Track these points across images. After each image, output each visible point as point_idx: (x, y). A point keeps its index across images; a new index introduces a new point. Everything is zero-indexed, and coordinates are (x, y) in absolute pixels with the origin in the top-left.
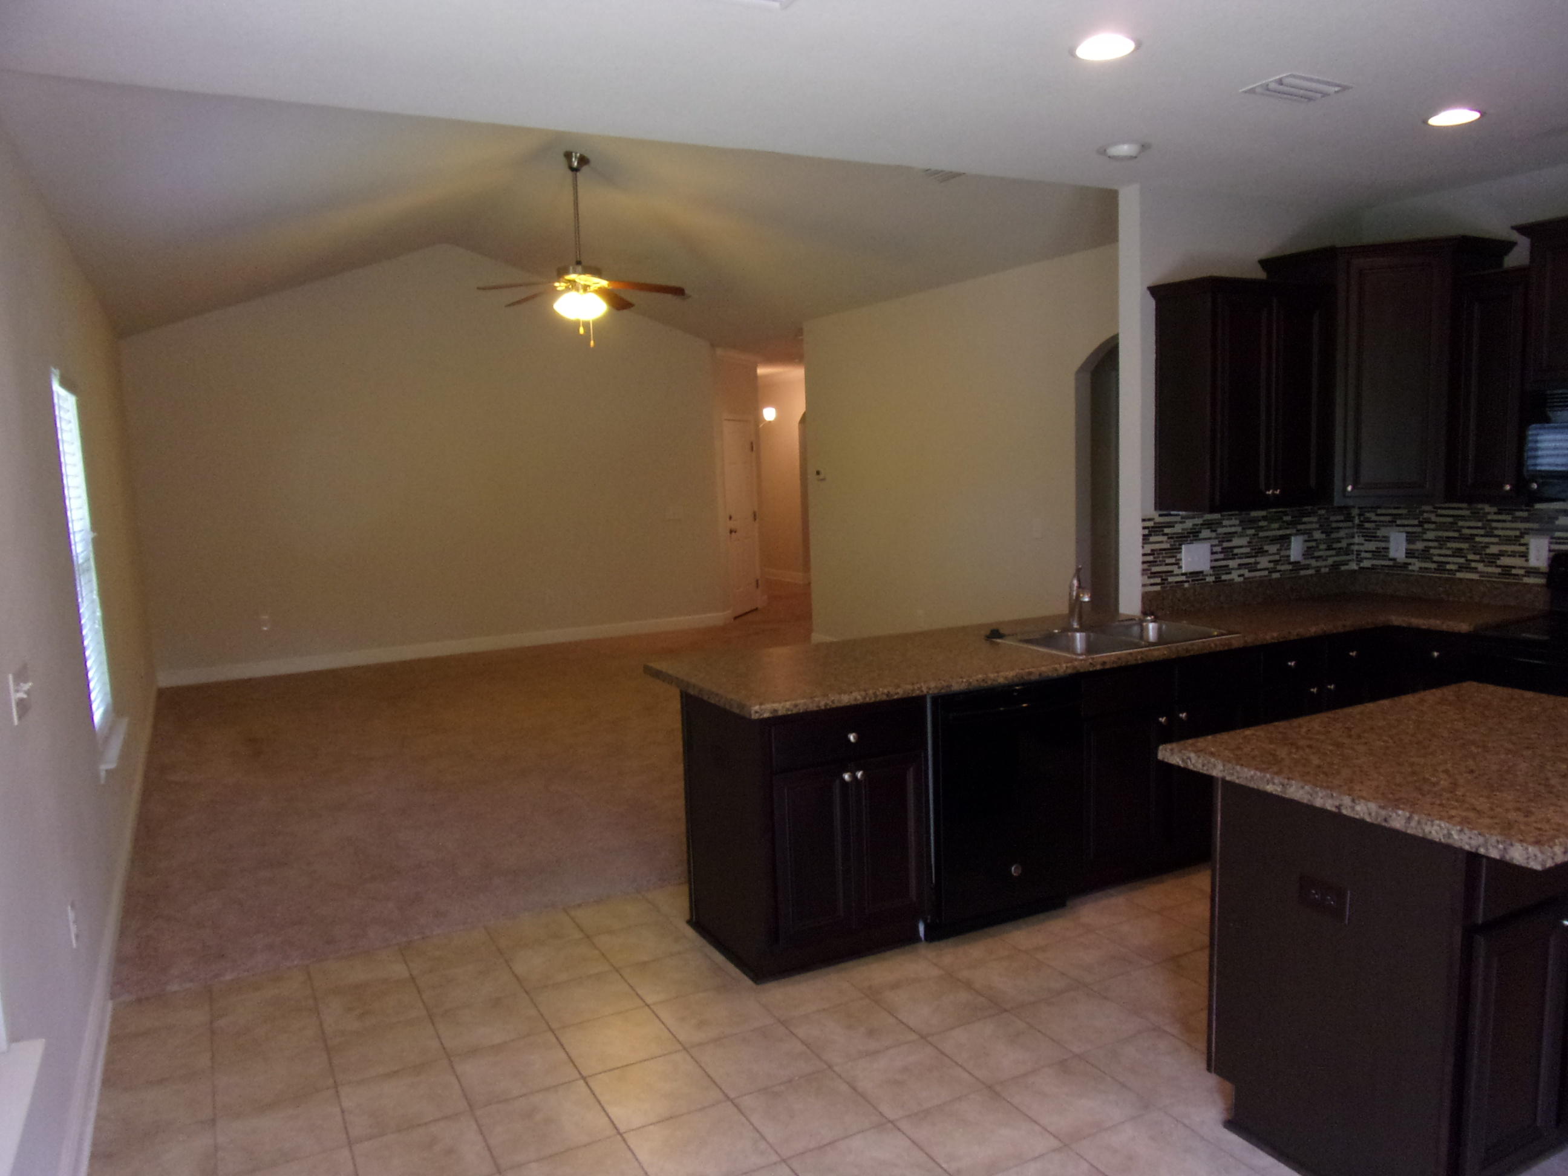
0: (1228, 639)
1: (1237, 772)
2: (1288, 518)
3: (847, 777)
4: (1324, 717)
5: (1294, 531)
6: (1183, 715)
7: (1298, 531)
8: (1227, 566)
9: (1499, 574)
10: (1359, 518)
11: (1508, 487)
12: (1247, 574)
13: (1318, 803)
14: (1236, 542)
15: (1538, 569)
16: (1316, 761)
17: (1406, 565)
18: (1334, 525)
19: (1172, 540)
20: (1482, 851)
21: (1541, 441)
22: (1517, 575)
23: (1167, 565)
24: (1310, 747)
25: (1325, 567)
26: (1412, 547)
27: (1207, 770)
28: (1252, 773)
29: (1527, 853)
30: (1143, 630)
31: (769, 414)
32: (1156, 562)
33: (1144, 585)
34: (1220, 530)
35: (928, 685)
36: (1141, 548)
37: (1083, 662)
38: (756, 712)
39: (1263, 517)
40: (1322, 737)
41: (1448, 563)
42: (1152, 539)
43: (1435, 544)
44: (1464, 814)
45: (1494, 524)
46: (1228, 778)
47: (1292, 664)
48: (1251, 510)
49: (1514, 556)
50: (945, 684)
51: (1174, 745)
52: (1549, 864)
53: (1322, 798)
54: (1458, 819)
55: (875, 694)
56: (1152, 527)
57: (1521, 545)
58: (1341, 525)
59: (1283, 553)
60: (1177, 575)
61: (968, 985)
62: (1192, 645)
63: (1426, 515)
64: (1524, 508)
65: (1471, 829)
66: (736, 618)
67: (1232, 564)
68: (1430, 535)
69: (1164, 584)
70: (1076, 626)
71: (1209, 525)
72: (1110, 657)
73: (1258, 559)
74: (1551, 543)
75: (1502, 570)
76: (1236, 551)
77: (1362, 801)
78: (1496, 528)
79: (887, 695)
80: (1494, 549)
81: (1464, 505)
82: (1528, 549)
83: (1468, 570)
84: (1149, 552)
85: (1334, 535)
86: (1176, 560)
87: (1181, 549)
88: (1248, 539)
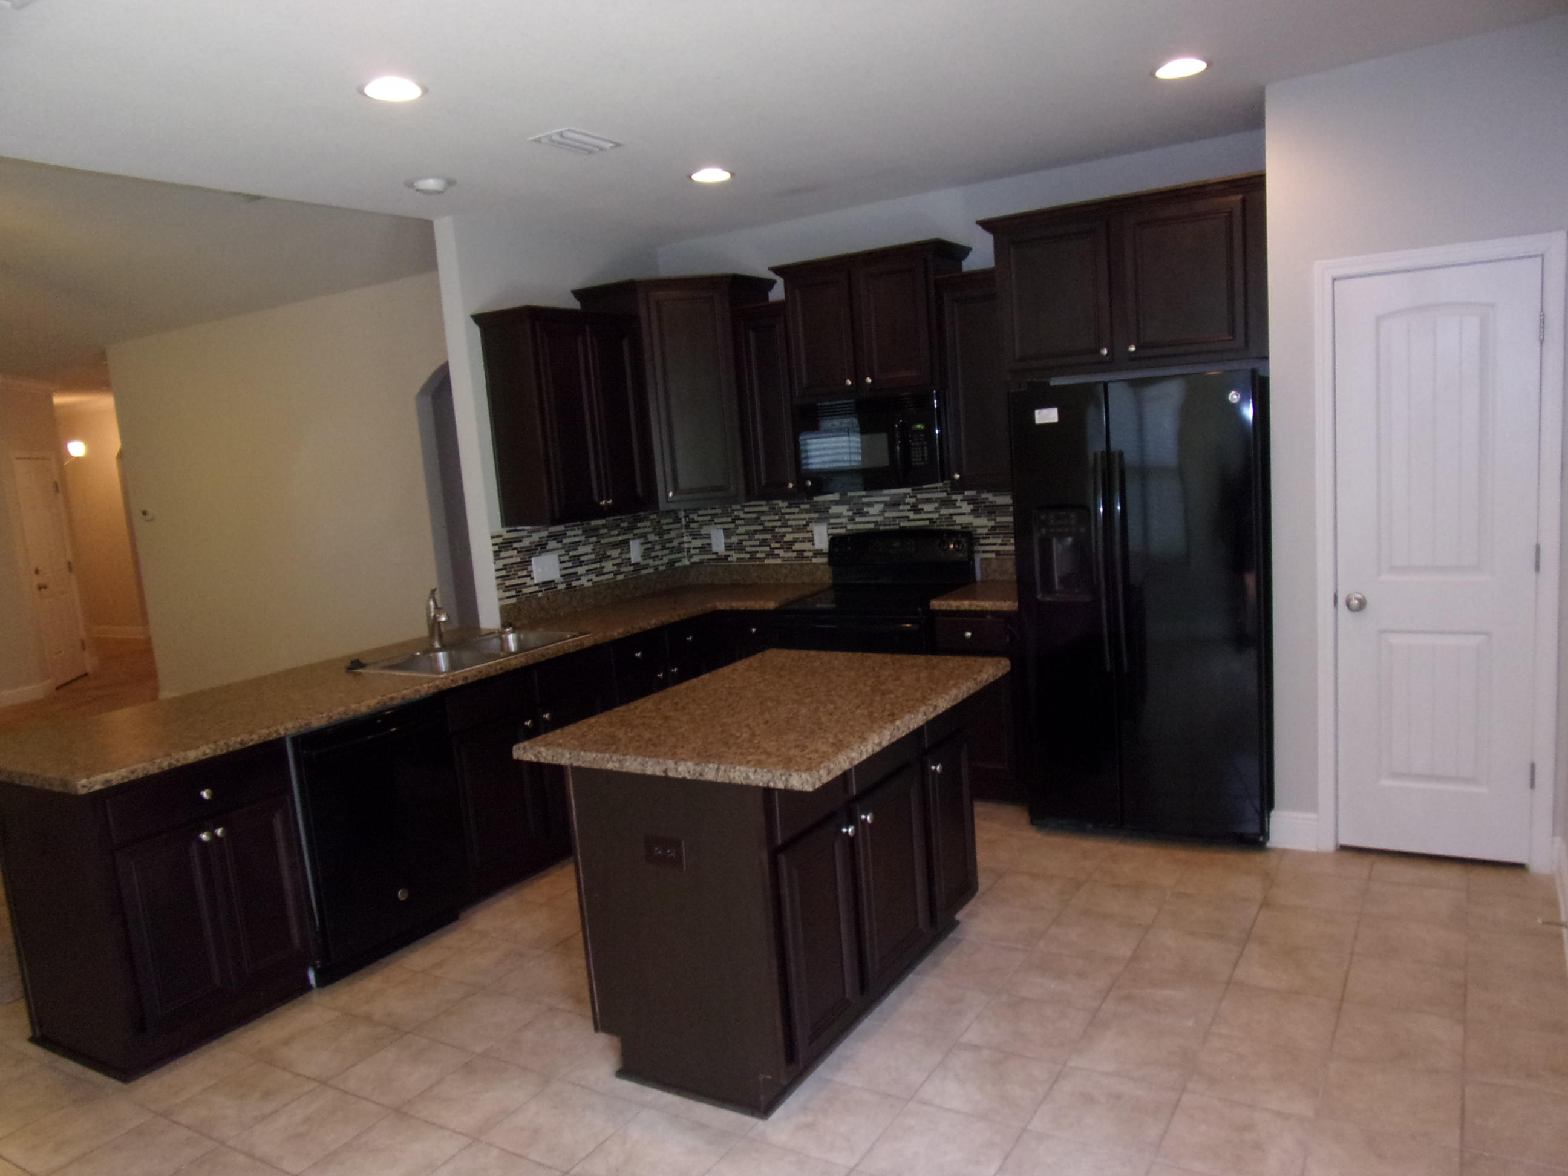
0: (580, 640)
1: (582, 757)
2: (625, 525)
3: (204, 837)
4: (656, 696)
5: (631, 536)
6: (547, 716)
7: (634, 535)
8: (576, 573)
9: (796, 557)
10: (685, 520)
11: (791, 485)
12: (595, 579)
13: (649, 771)
14: (581, 550)
15: (821, 550)
16: (647, 735)
17: (726, 557)
18: (665, 527)
19: (522, 554)
20: (772, 785)
21: (811, 444)
22: (808, 557)
23: (519, 577)
24: (643, 724)
25: (662, 565)
26: (729, 541)
27: (557, 760)
28: (594, 755)
29: (802, 779)
30: (504, 642)
31: (77, 449)
32: (508, 576)
33: (501, 599)
34: (565, 541)
35: (287, 727)
36: (493, 564)
37: (444, 680)
38: (84, 786)
39: (603, 525)
40: (654, 714)
41: (758, 552)
42: (503, 554)
43: (746, 537)
44: (757, 757)
45: (787, 517)
46: (575, 764)
47: (639, 655)
48: (593, 520)
49: (804, 542)
50: (303, 723)
51: (526, 743)
52: (818, 785)
53: (652, 766)
54: (753, 763)
55: (226, 744)
56: (501, 543)
57: (808, 532)
58: (672, 526)
59: (624, 556)
60: (530, 586)
61: (368, 1019)
62: (548, 649)
63: (736, 513)
64: (806, 500)
65: (762, 769)
66: (57, 688)
67: (581, 570)
68: (741, 530)
69: (518, 596)
70: (437, 645)
71: (554, 537)
72: (473, 670)
73: (603, 564)
74: (828, 528)
75: (797, 554)
76: (582, 558)
77: (682, 762)
78: (789, 520)
79: (241, 744)
80: (789, 538)
81: (764, 503)
82: (812, 535)
83: (774, 556)
84: (501, 567)
85: (666, 537)
86: (528, 572)
87: (531, 561)
88: (592, 546)
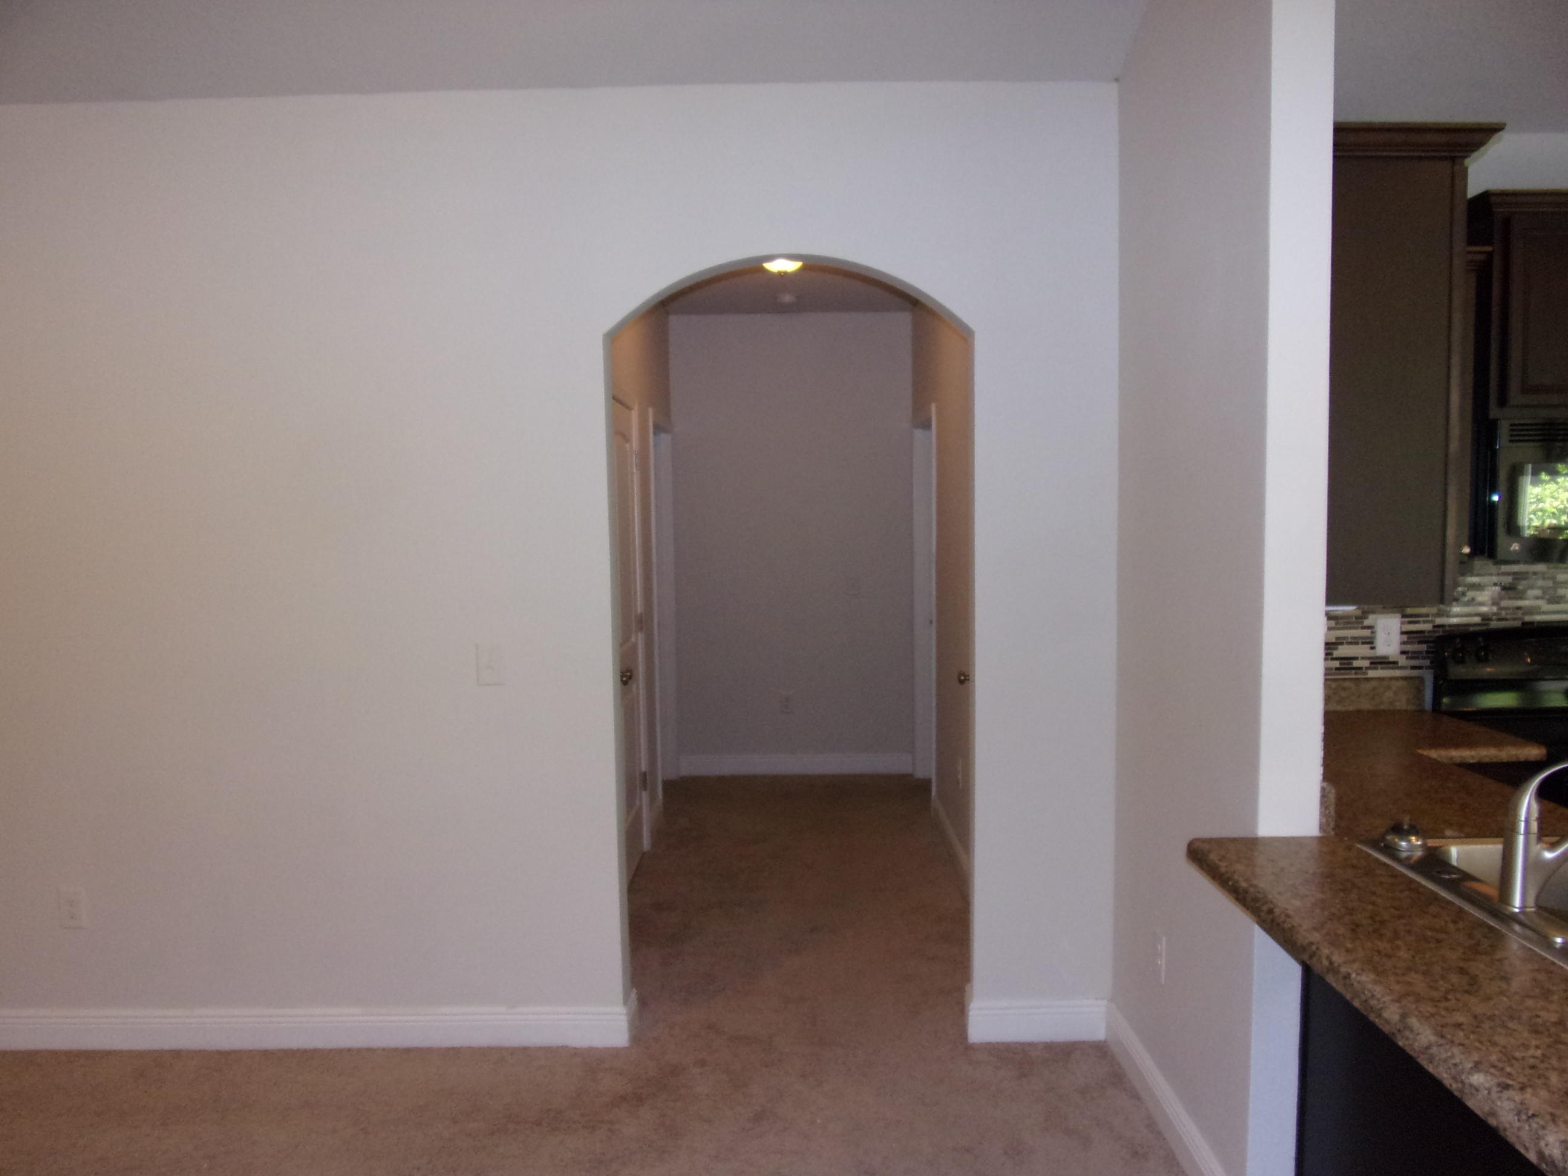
9: (1337, 669)
15: (1388, 657)
22: (1360, 668)
49: (1357, 643)
57: (1366, 628)
74: (1403, 623)
75: (1341, 664)
82: (1372, 633)
